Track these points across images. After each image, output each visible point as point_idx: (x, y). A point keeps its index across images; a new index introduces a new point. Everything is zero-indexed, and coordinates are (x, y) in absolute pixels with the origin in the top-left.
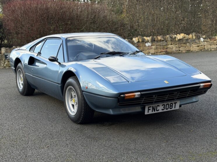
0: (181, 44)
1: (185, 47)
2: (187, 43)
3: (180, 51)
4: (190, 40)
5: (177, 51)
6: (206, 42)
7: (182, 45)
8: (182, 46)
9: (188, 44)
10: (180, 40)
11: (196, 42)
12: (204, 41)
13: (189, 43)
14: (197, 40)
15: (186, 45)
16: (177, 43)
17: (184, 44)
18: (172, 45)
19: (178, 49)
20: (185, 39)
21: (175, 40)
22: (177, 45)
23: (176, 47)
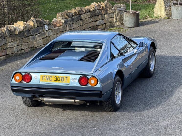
0: (22, 39)
1: (27, 43)
3: (22, 50)
4: (32, 30)
5: (18, 51)
6: (51, 31)
7: (24, 40)
8: (24, 42)
10: (20, 32)
11: (39, 33)
12: (49, 30)
13: (31, 35)
14: (41, 29)
15: (29, 39)
16: (18, 38)
17: (27, 38)
18: (12, 43)
19: (20, 48)
20: (27, 29)
21: (15, 34)
22: (18, 41)
23: (18, 46)
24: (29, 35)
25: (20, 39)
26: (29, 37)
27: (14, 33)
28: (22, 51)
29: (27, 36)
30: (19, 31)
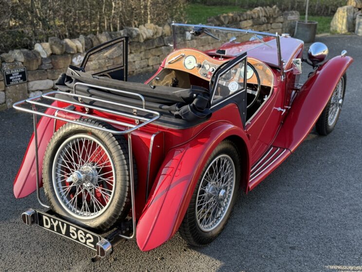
0: (149, 50)
1: (158, 56)
2: (161, 46)
3: (148, 66)
4: (166, 38)
5: (143, 68)
6: (195, 41)
7: (153, 51)
8: (152, 55)
9: (163, 47)
10: (147, 40)
12: (192, 39)
13: (165, 45)
14: (180, 37)
15: (161, 51)
16: (143, 48)
17: (157, 49)
18: (132, 55)
19: (145, 64)
20: (158, 36)
21: (138, 42)
22: (143, 53)
23: (142, 59)
24: (161, 45)
25: (146, 50)
26: (161, 48)
27: (136, 40)
28: (149, 68)
29: (157, 46)
30: (145, 37)
